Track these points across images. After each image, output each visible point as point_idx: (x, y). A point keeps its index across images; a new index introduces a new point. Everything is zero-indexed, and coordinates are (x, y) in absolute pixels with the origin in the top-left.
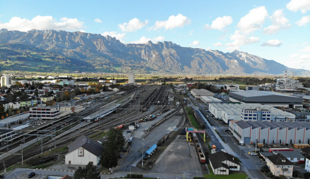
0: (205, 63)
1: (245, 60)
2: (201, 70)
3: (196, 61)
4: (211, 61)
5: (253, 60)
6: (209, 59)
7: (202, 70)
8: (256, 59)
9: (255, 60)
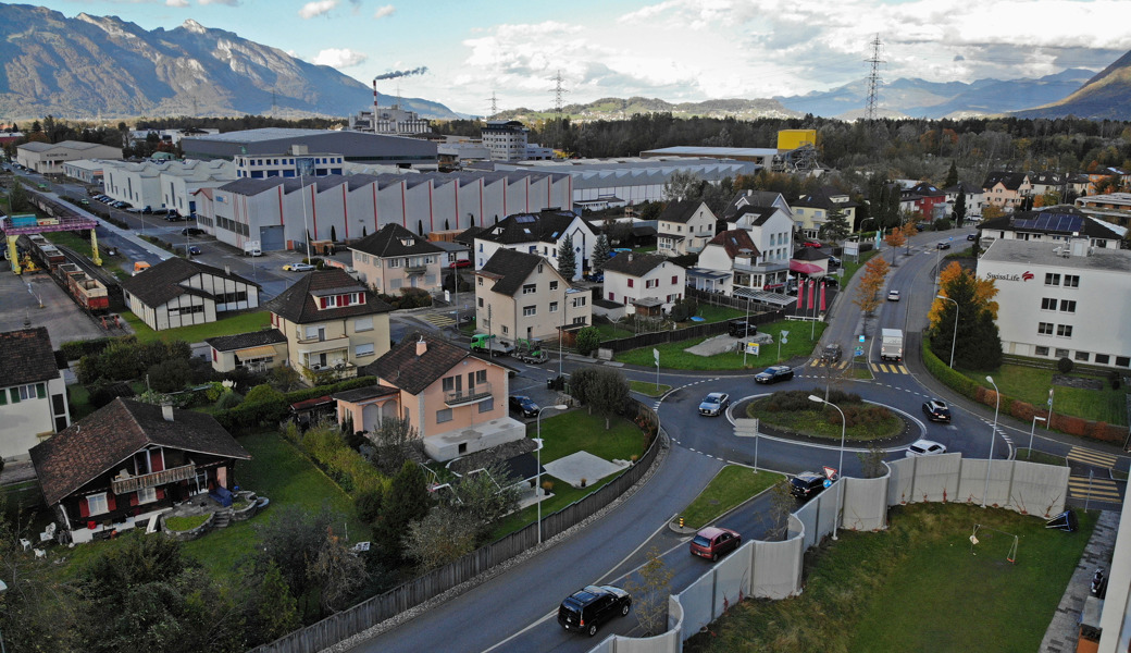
0: (70, 71)
1: (229, 60)
2: (54, 101)
3: (28, 61)
4: (94, 62)
5: (261, 62)
6: (82, 51)
7: (59, 101)
8: (272, 62)
9: (266, 62)
